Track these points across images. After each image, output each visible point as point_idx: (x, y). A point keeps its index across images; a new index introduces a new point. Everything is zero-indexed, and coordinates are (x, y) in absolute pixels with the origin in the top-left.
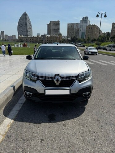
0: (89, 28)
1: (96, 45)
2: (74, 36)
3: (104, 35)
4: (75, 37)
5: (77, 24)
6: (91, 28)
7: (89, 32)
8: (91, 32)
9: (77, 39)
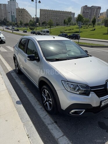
0: (19, 12)
1: (30, 30)
2: (3, 18)
3: (34, 19)
4: (5, 19)
5: (5, 5)
6: (21, 12)
7: (20, 16)
8: (22, 16)
9: (8, 22)
